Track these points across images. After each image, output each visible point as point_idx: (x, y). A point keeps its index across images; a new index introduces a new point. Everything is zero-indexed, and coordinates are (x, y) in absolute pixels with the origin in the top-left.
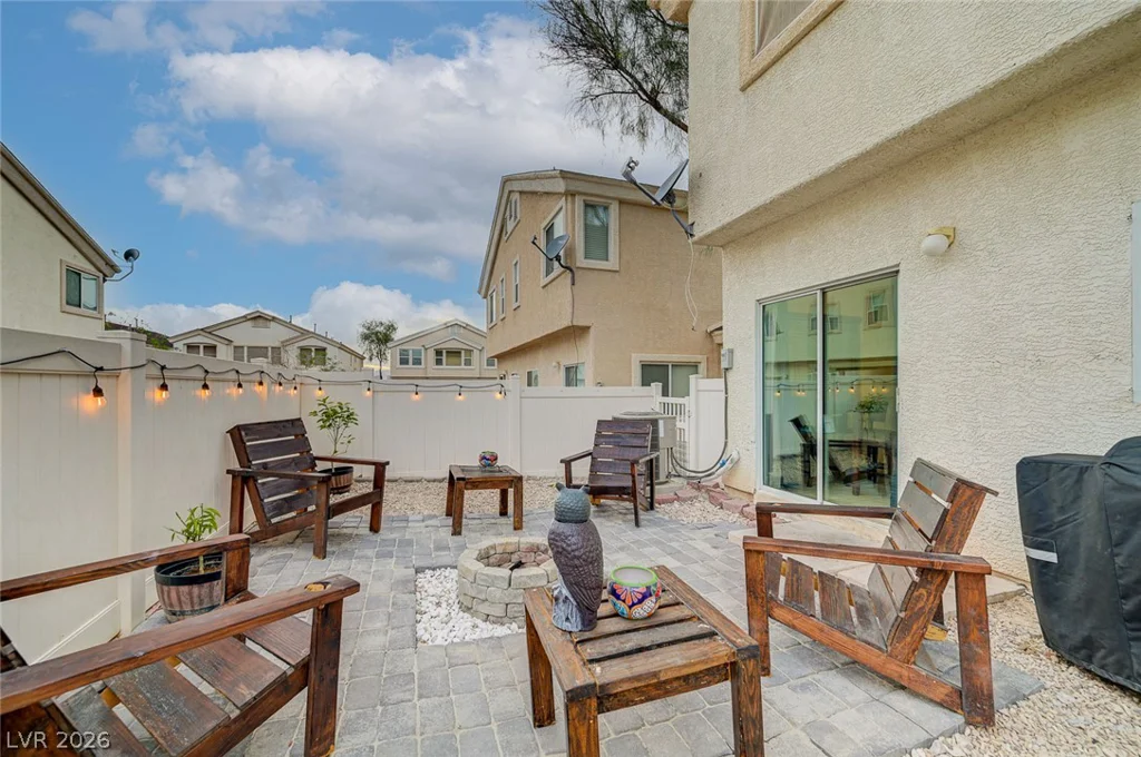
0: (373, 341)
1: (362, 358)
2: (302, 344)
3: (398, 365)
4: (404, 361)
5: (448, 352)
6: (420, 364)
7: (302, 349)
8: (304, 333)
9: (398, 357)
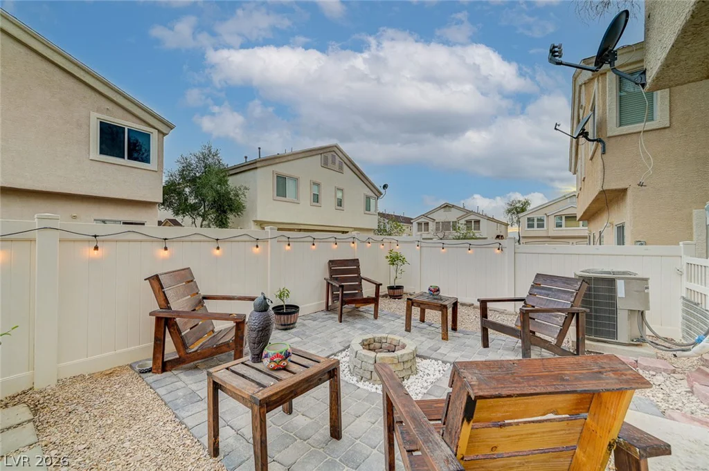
0: (514, 213)
1: (507, 225)
2: (467, 219)
3: (526, 229)
4: (531, 226)
5: (566, 217)
6: (543, 227)
7: (467, 221)
8: (469, 212)
9: (526, 223)
